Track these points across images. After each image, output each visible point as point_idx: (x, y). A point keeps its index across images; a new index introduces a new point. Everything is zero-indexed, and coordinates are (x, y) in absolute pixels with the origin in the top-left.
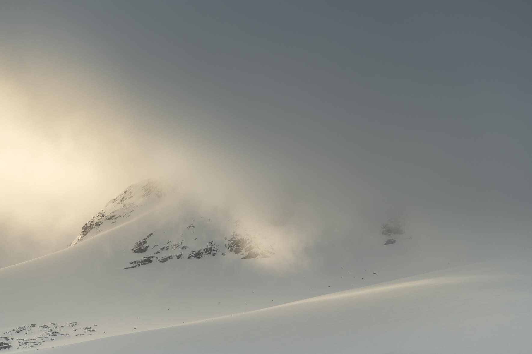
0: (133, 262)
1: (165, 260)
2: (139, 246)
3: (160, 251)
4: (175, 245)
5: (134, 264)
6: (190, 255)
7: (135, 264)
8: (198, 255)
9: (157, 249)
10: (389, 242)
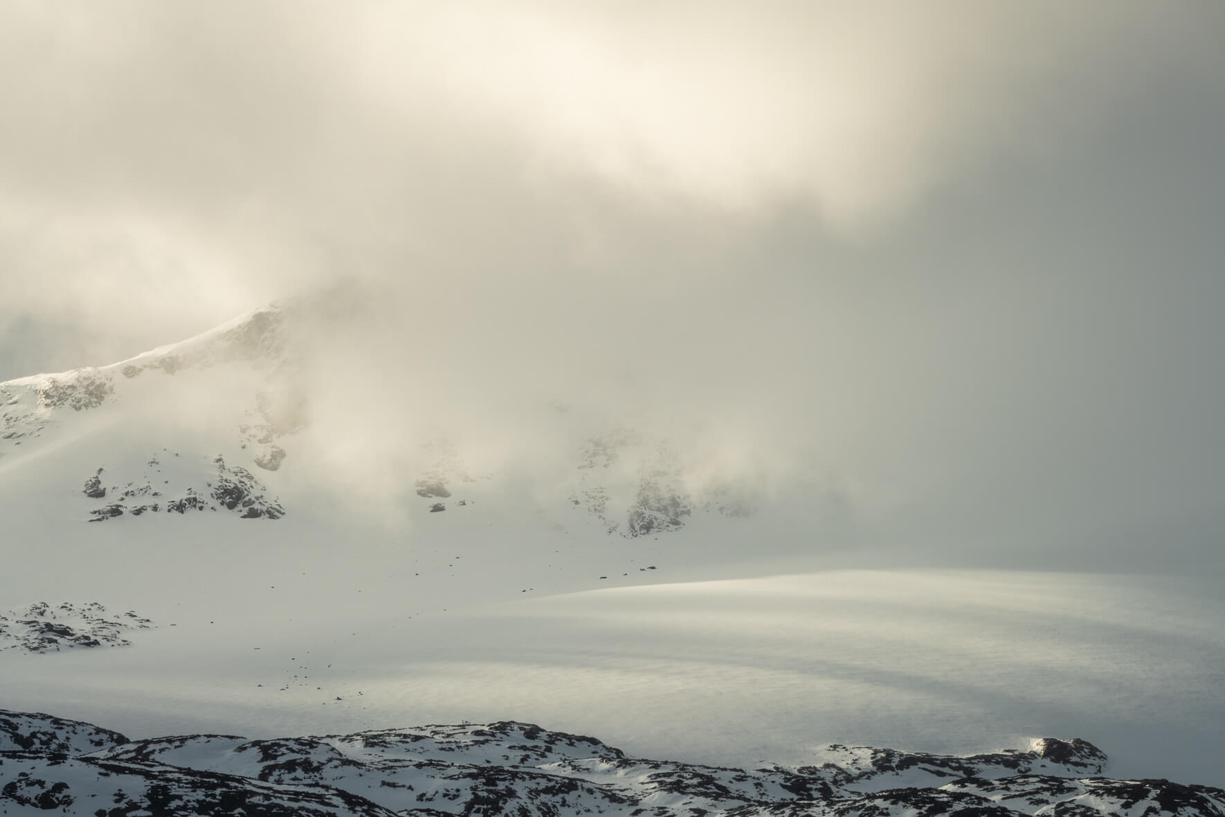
0: (95, 512)
1: (138, 512)
2: (92, 487)
3: (124, 497)
4: (141, 490)
5: (99, 514)
6: (169, 506)
7: (101, 515)
8: (180, 508)
9: (119, 494)
10: (437, 509)
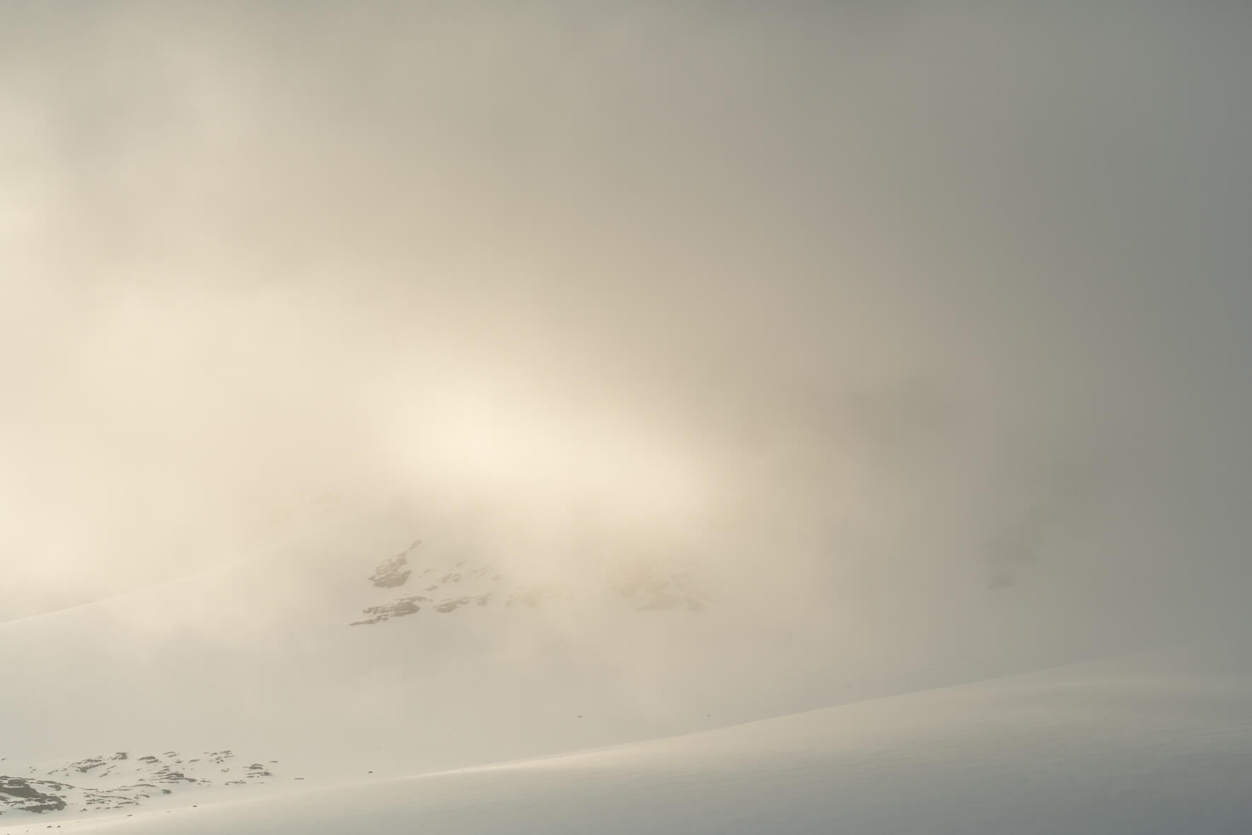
0: (370, 610)
1: (449, 607)
2: (388, 570)
3: (439, 584)
4: (476, 572)
5: (375, 613)
7: (378, 615)
9: (432, 580)
